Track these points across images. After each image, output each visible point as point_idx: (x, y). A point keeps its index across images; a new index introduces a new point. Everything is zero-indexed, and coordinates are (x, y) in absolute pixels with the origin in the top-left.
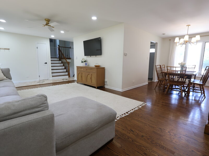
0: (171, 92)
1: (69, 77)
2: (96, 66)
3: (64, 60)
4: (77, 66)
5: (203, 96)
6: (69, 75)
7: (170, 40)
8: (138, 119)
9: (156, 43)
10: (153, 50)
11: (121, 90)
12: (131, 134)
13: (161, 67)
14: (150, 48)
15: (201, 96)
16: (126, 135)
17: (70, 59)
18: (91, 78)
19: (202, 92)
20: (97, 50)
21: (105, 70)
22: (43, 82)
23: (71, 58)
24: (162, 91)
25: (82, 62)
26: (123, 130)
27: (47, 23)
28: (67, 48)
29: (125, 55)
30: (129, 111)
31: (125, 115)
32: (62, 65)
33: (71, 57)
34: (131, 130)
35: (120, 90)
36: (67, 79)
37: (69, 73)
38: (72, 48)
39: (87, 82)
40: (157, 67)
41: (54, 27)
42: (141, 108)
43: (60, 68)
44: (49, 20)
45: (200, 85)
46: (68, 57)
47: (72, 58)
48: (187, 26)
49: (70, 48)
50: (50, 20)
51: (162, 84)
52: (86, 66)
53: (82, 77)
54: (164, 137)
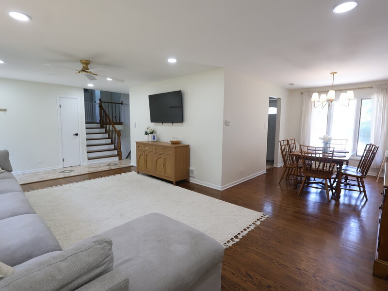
0: (309, 190)
1: (120, 159)
2: (173, 143)
3: (110, 127)
4: (136, 142)
5: (363, 197)
6: (119, 155)
7: (302, 93)
8: (258, 250)
9: (279, 99)
10: (273, 111)
11: (221, 187)
12: (247, 282)
13: (288, 144)
14: (269, 107)
15: (359, 197)
16: (239, 285)
17: (120, 123)
18: (164, 165)
19: (362, 189)
20: (171, 107)
21: (189, 149)
22: (71, 171)
23: (123, 122)
24: (293, 188)
25: (146, 133)
26: (234, 274)
27: (83, 67)
28: (116, 103)
29: (226, 123)
30: (239, 234)
31: (233, 241)
32: (106, 135)
33: (122, 120)
34: (247, 274)
35: (219, 187)
36: (116, 165)
37: (121, 152)
38: (125, 104)
39: (156, 172)
40: (282, 144)
41: (96, 75)
42: (260, 227)
43: (103, 141)
44: (88, 62)
45: (357, 177)
46: (118, 121)
47: (126, 123)
48: (331, 73)
49: (122, 104)
50: (90, 62)
51: (291, 174)
52: (154, 140)
53: (146, 161)
54: (306, 287)
